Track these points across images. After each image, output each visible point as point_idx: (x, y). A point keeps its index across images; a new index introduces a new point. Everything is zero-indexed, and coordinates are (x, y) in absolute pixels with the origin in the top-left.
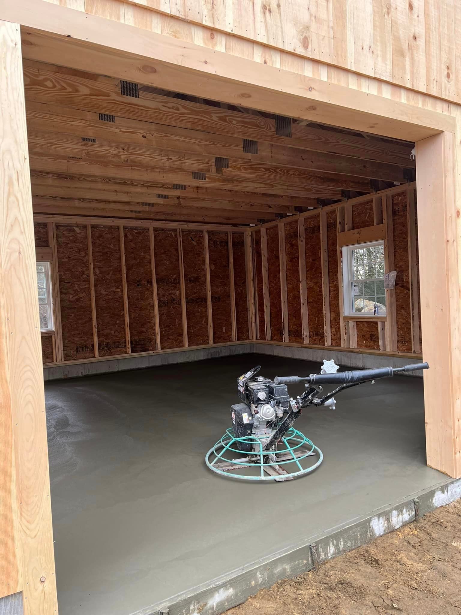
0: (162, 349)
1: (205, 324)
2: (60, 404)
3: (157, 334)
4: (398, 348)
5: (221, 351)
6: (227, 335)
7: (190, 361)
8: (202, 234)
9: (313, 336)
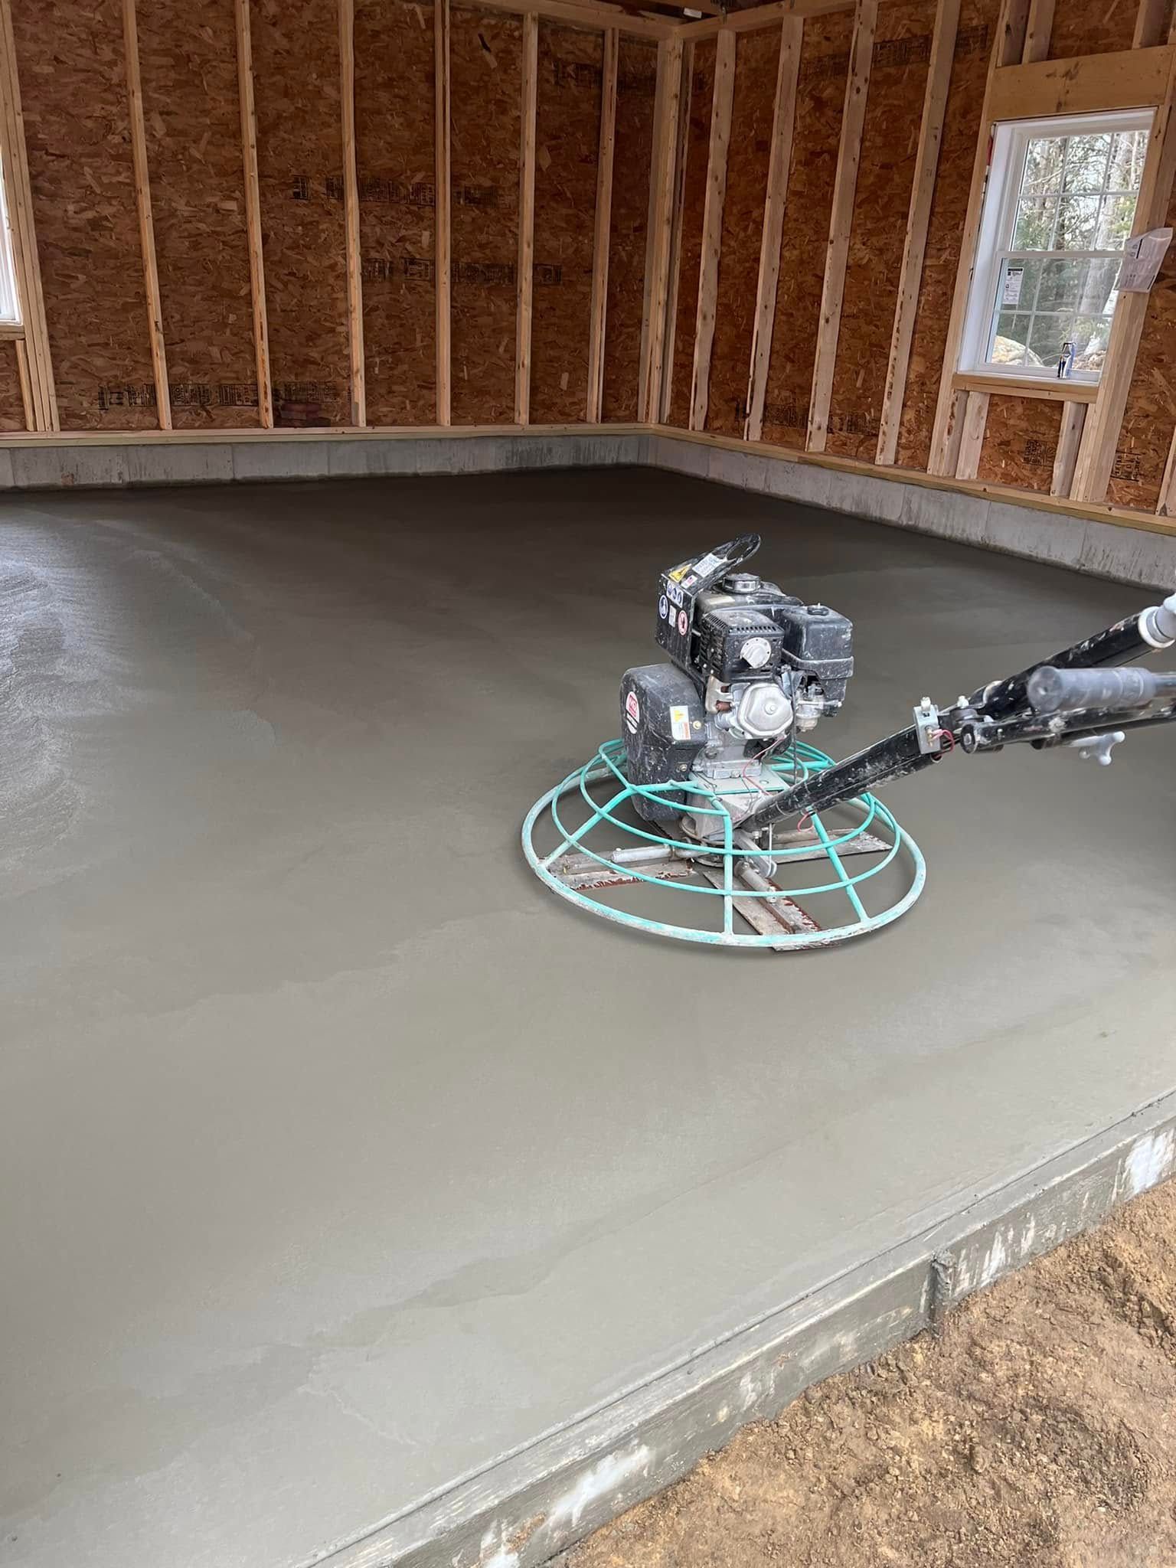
0: (369, 423)
1: (508, 356)
2: (40, 572)
3: (358, 371)
4: (1109, 492)
5: (550, 450)
6: (571, 400)
7: (455, 471)
8: (517, 28)
9: (841, 430)
